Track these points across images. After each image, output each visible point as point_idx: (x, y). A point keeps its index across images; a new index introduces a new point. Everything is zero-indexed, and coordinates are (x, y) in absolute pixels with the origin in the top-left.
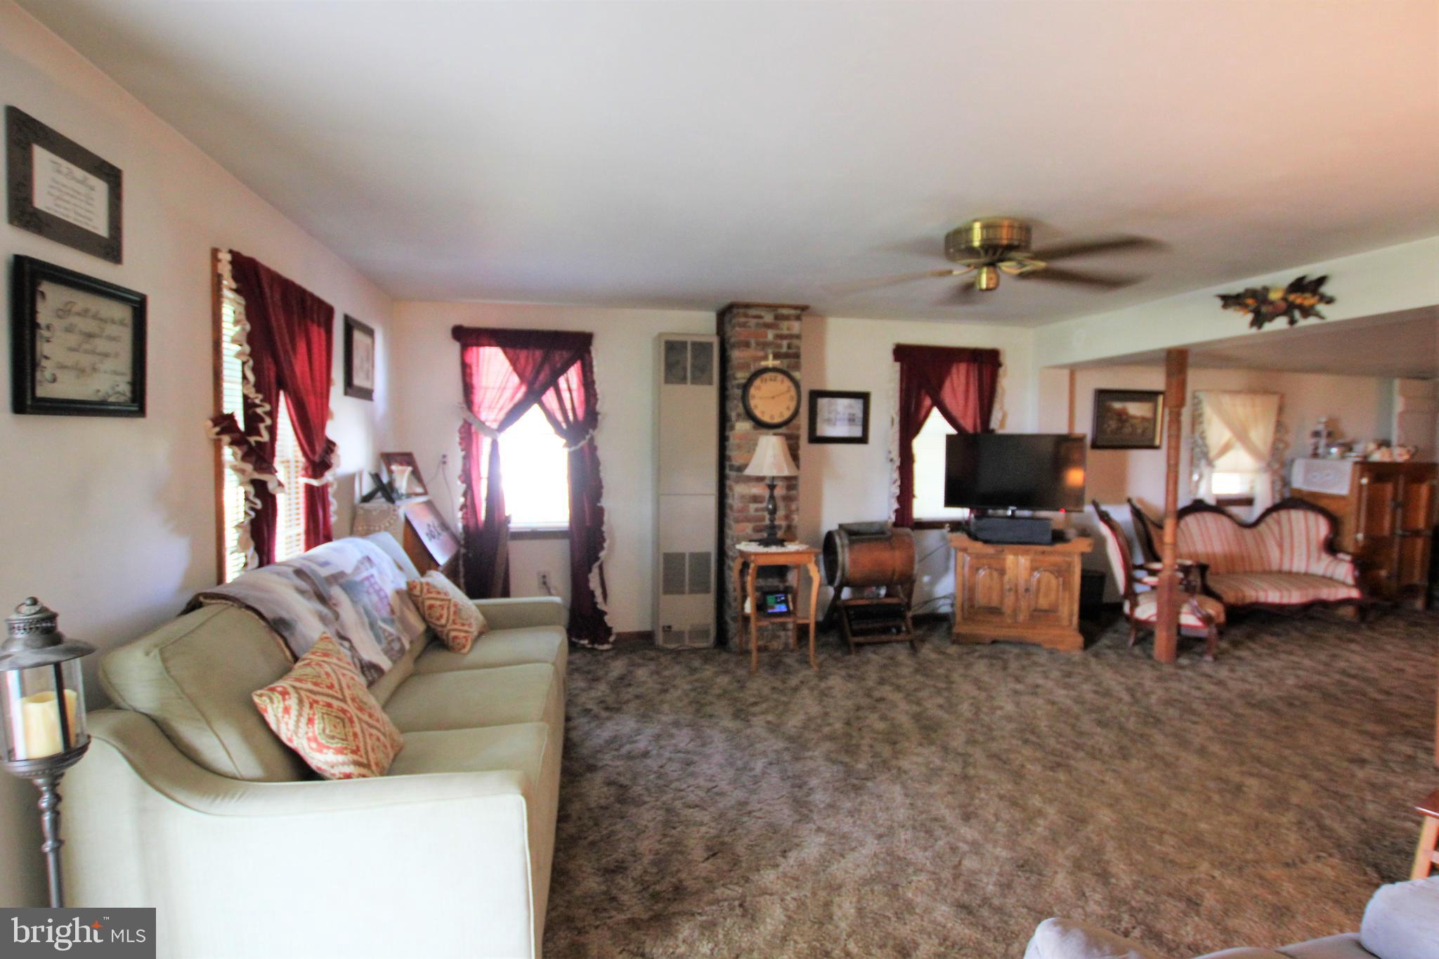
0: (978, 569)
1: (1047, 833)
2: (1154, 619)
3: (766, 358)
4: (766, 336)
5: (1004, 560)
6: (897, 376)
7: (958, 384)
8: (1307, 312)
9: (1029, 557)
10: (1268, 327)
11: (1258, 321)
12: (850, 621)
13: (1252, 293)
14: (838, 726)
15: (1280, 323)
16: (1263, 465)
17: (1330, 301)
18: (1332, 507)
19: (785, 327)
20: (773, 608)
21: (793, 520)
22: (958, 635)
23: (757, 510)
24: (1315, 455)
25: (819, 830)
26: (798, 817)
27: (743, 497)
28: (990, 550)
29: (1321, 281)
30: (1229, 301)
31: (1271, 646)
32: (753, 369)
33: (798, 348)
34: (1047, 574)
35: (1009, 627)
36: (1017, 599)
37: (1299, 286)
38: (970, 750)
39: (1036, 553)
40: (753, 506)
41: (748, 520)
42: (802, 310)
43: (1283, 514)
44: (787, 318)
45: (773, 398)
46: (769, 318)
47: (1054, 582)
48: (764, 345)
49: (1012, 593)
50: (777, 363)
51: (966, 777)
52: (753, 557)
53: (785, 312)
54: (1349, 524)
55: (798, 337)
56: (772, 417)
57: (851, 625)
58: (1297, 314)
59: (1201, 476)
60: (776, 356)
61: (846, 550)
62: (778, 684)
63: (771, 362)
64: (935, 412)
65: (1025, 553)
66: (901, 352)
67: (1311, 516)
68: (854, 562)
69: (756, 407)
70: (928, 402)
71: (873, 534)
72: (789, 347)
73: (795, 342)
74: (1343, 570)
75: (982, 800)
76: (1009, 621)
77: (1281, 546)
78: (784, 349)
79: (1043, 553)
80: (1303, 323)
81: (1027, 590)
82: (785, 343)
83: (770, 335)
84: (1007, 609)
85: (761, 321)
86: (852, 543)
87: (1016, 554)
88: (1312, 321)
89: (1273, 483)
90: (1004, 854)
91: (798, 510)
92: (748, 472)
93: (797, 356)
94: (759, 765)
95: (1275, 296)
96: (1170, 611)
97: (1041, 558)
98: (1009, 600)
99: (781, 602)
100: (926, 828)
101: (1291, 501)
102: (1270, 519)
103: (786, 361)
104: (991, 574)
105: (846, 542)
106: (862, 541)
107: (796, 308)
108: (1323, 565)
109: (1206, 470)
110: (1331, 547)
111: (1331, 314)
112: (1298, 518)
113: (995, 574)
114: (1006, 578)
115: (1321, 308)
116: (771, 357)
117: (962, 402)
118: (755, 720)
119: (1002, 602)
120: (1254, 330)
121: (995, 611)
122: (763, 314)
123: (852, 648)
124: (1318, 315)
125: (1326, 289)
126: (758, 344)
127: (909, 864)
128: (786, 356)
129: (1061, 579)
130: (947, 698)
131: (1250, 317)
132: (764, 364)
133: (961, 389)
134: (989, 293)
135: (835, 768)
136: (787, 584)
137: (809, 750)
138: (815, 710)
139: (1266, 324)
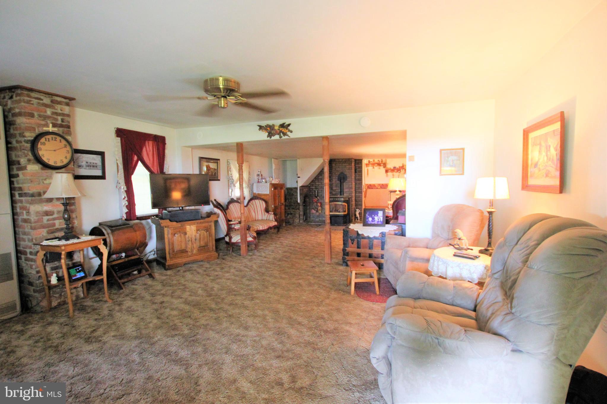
0: (175, 234)
1: (273, 320)
2: (240, 241)
3: (47, 125)
4: (46, 112)
5: (186, 228)
6: (119, 144)
7: (148, 151)
8: (285, 134)
9: (195, 226)
10: (273, 138)
11: (270, 135)
12: (116, 273)
13: (268, 126)
14: (155, 321)
15: (277, 137)
16: (247, 186)
17: (291, 132)
18: (265, 198)
19: (59, 108)
20: (76, 276)
21: (74, 223)
22: (168, 266)
23: (48, 220)
24: (258, 182)
25: (200, 366)
26: (184, 367)
27: (37, 213)
28: (179, 225)
29: (289, 125)
30: (261, 127)
31: (265, 243)
32: (37, 132)
33: (69, 122)
34: (203, 231)
35: (190, 256)
36: (192, 244)
37: (282, 126)
38: (220, 306)
39: (197, 223)
40: (46, 218)
41: (43, 227)
42: (70, 100)
43: (253, 201)
44: (59, 103)
45: (55, 151)
46: (47, 100)
47: (205, 233)
48: (45, 118)
49: (190, 242)
50: (55, 130)
51: (230, 316)
52: (63, 248)
53: (59, 99)
54: (271, 202)
55: (68, 116)
56: (55, 162)
57: (117, 274)
58: (282, 135)
59: (232, 190)
60: (54, 125)
61: (111, 236)
62: (96, 317)
63: (51, 129)
64: (140, 163)
65: (194, 224)
66: (120, 133)
67: (261, 201)
68: (115, 241)
69: (43, 155)
70: (136, 158)
71: (120, 226)
72: (63, 120)
73: (66, 118)
74: (272, 217)
75: (244, 320)
76: (190, 254)
77: (255, 212)
78: (59, 122)
79: (200, 223)
80: (283, 137)
81: (196, 239)
82: (59, 118)
83: (49, 112)
84: (189, 250)
85: (41, 102)
86: (113, 231)
87: (190, 225)
88: (286, 137)
89: (250, 191)
90: (270, 333)
91: (77, 217)
92: (47, 196)
93: (68, 127)
94: (135, 357)
95: (276, 128)
96: (244, 237)
97: (200, 225)
98: (190, 246)
99: (79, 272)
100: (237, 339)
101: (255, 197)
102: (250, 203)
103: (61, 129)
104: (181, 236)
105: (109, 231)
106: (119, 229)
107: (65, 98)
108: (266, 216)
109: (233, 188)
110: (267, 211)
111: (292, 136)
112: (257, 201)
113: (182, 235)
114: (187, 236)
115: (289, 133)
116: (51, 125)
117: (151, 159)
118: (105, 338)
119: (186, 247)
120: (269, 138)
121: (184, 251)
122: (42, 97)
123: (122, 286)
124: (288, 135)
125: (290, 128)
126: (40, 116)
127: (248, 355)
128: (61, 126)
129: (208, 233)
130: (189, 291)
131: (267, 134)
132: (45, 129)
133: (151, 154)
134: (222, 109)
135: (176, 338)
136: (74, 261)
137: (153, 338)
138: (134, 320)
139: (272, 137)
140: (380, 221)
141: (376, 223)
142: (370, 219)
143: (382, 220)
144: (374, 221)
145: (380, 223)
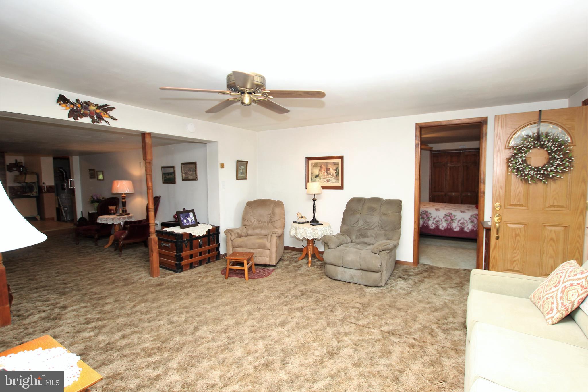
8: (101, 119)
15: (87, 120)
17: (113, 118)
29: (112, 109)
30: (61, 99)
37: (101, 107)
58: (96, 118)
80: (98, 123)
88: (103, 124)
95: (92, 108)
111: (113, 124)
115: (108, 119)
120: (70, 119)
124: (106, 122)
125: (112, 113)
131: (69, 111)
139: (79, 118)
140: (193, 222)
141: (191, 224)
142: (185, 221)
143: (194, 221)
144: (189, 222)
145: (193, 223)
